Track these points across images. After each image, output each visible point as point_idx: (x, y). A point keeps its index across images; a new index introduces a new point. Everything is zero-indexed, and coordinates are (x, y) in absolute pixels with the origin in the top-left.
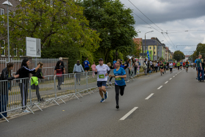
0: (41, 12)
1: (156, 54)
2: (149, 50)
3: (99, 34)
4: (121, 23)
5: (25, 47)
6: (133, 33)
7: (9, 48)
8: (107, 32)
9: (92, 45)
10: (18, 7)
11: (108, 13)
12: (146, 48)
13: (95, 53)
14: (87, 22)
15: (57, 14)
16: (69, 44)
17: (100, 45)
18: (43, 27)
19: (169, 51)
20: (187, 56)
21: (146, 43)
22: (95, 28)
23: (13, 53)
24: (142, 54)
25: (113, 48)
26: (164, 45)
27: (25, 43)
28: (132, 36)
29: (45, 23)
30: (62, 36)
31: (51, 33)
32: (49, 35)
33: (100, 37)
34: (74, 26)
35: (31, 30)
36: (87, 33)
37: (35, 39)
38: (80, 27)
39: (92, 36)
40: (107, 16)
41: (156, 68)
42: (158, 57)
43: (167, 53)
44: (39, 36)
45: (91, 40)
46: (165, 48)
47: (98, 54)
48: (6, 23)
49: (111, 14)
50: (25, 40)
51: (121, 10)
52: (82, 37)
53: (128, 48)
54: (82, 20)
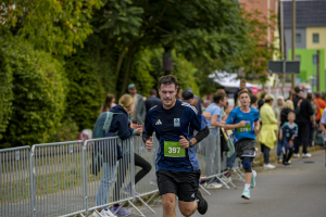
2: (310, 45)
9: (60, 24)
13: (74, 63)
17: (95, 24)
24: (277, 68)
47: (87, 63)
53: (215, 37)
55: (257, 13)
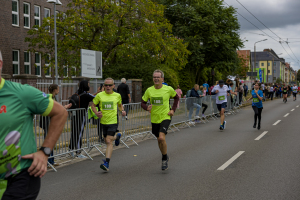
0: (103, 12)
1: (270, 74)
3: (187, 44)
4: (219, 28)
5: (80, 64)
6: (238, 43)
7: (56, 66)
8: (198, 41)
9: (177, 60)
10: (70, 5)
11: (200, 13)
12: (257, 65)
13: (181, 73)
14: (170, 27)
15: (126, 16)
16: (143, 59)
17: (189, 60)
18: (105, 34)
19: (291, 69)
21: (257, 56)
22: (181, 35)
23: (62, 72)
24: (250, 74)
25: (208, 64)
26: (282, 59)
27: (80, 58)
28: (235, 47)
29: (108, 29)
30: (133, 48)
31: (117, 43)
32: (114, 46)
33: (188, 48)
34: (150, 33)
35: (88, 39)
36: (169, 43)
37: (94, 52)
38: (159, 34)
39: (176, 47)
40: (198, 18)
41: (271, 93)
42: (274, 78)
43: (288, 72)
44: (99, 48)
45: (175, 52)
46: (284, 64)
47: (186, 73)
48: (52, 29)
49: (205, 14)
50: (79, 53)
51: (220, 9)
52: (162, 48)
53: (229, 64)
54: (162, 24)
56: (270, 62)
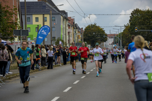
2: (34, 23)
19: (75, 26)
20: (111, 36)
26: (64, 13)
42: (53, 39)
43: (71, 30)
46: (66, 18)
55: (8, 7)
56: (48, 17)
